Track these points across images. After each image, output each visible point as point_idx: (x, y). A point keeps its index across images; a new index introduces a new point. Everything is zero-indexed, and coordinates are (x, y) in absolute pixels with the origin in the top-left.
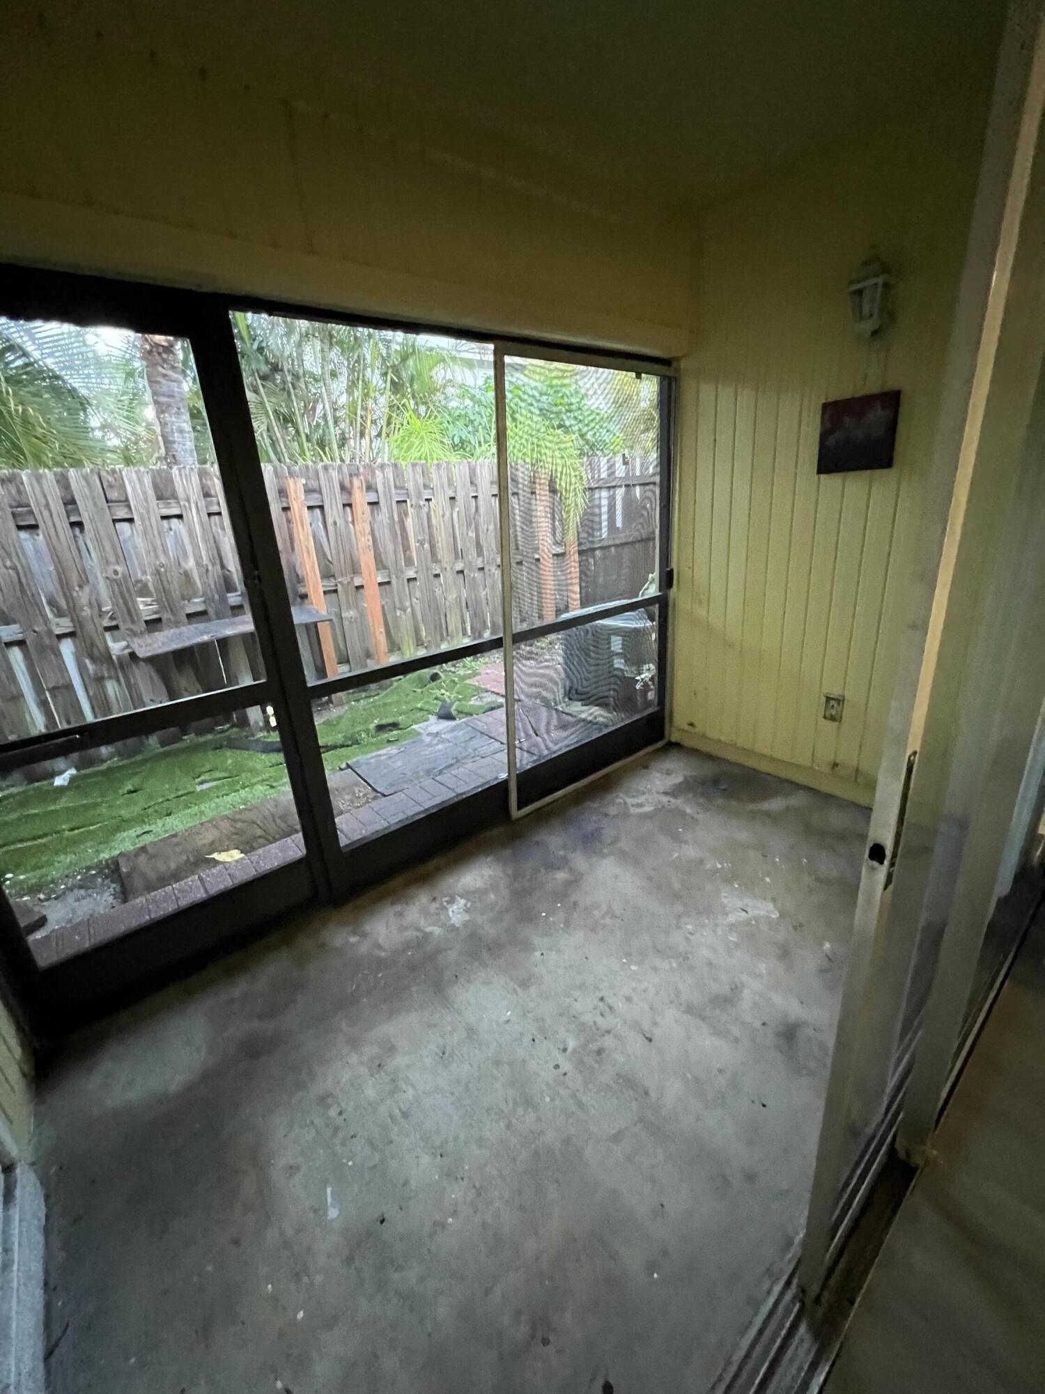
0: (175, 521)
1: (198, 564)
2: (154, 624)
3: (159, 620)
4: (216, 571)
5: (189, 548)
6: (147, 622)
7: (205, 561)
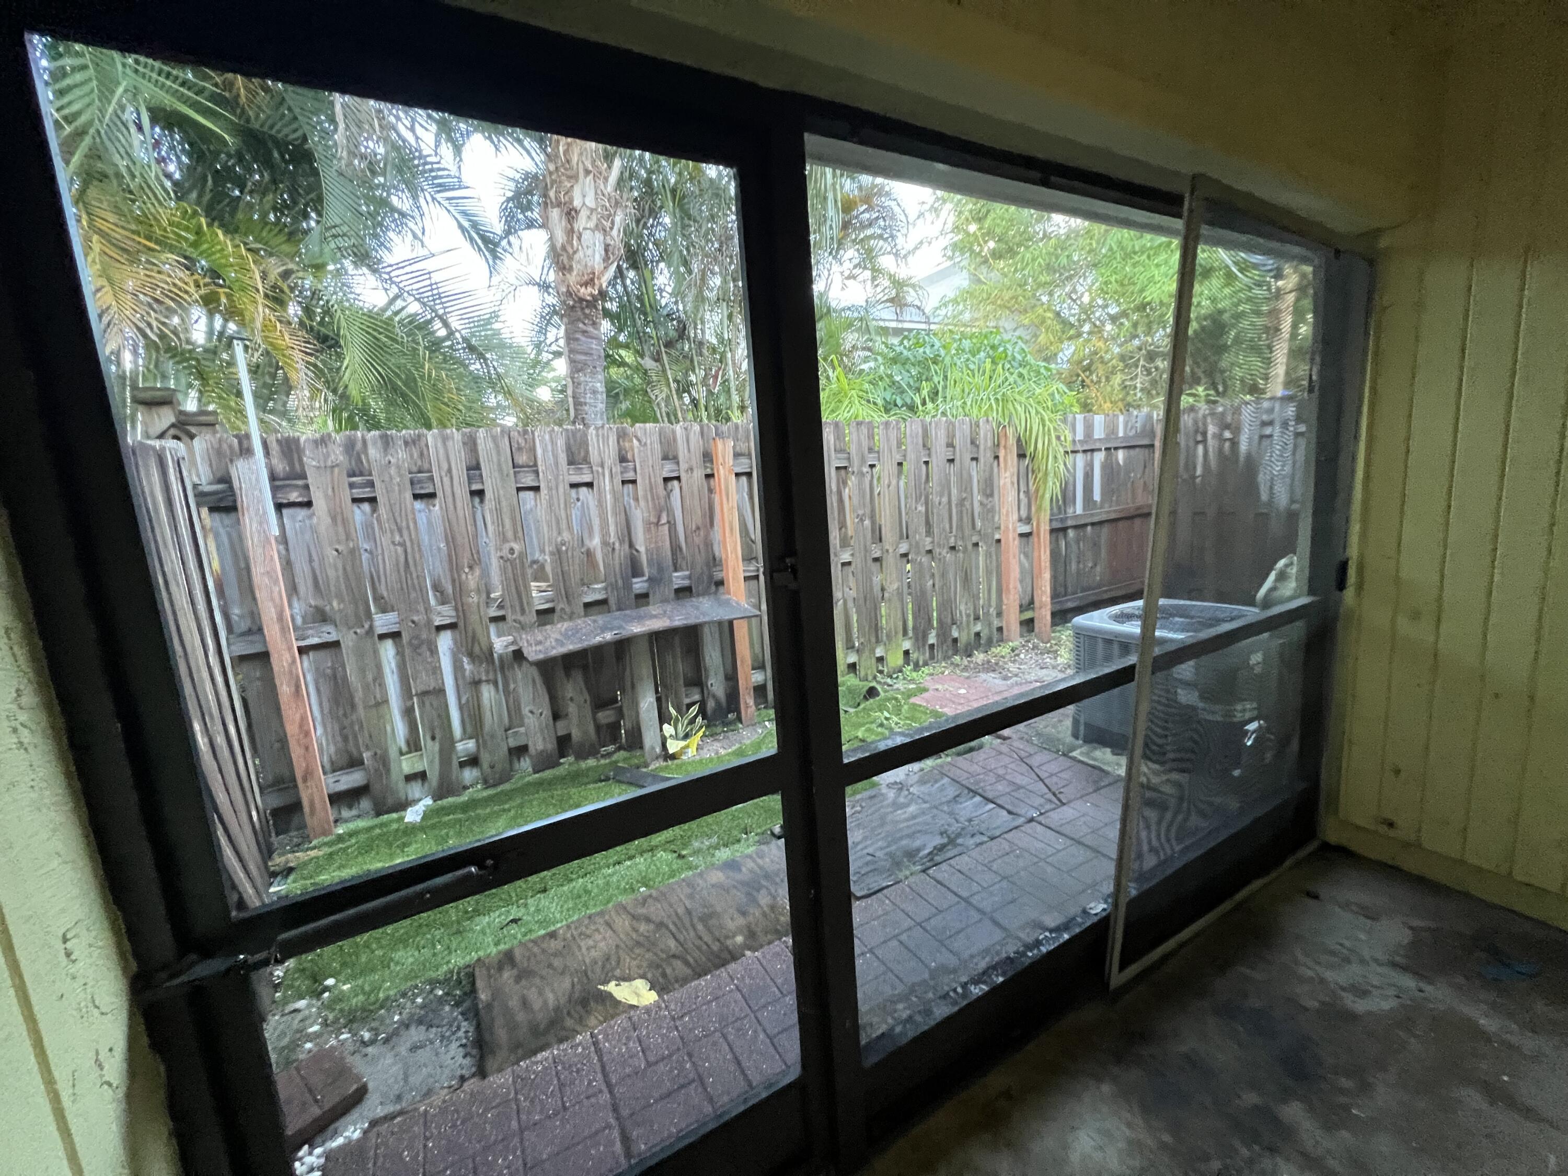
0: (584, 490)
1: (605, 543)
2: (545, 616)
3: (551, 611)
4: (622, 551)
5: (596, 522)
6: (539, 612)
7: (613, 538)
